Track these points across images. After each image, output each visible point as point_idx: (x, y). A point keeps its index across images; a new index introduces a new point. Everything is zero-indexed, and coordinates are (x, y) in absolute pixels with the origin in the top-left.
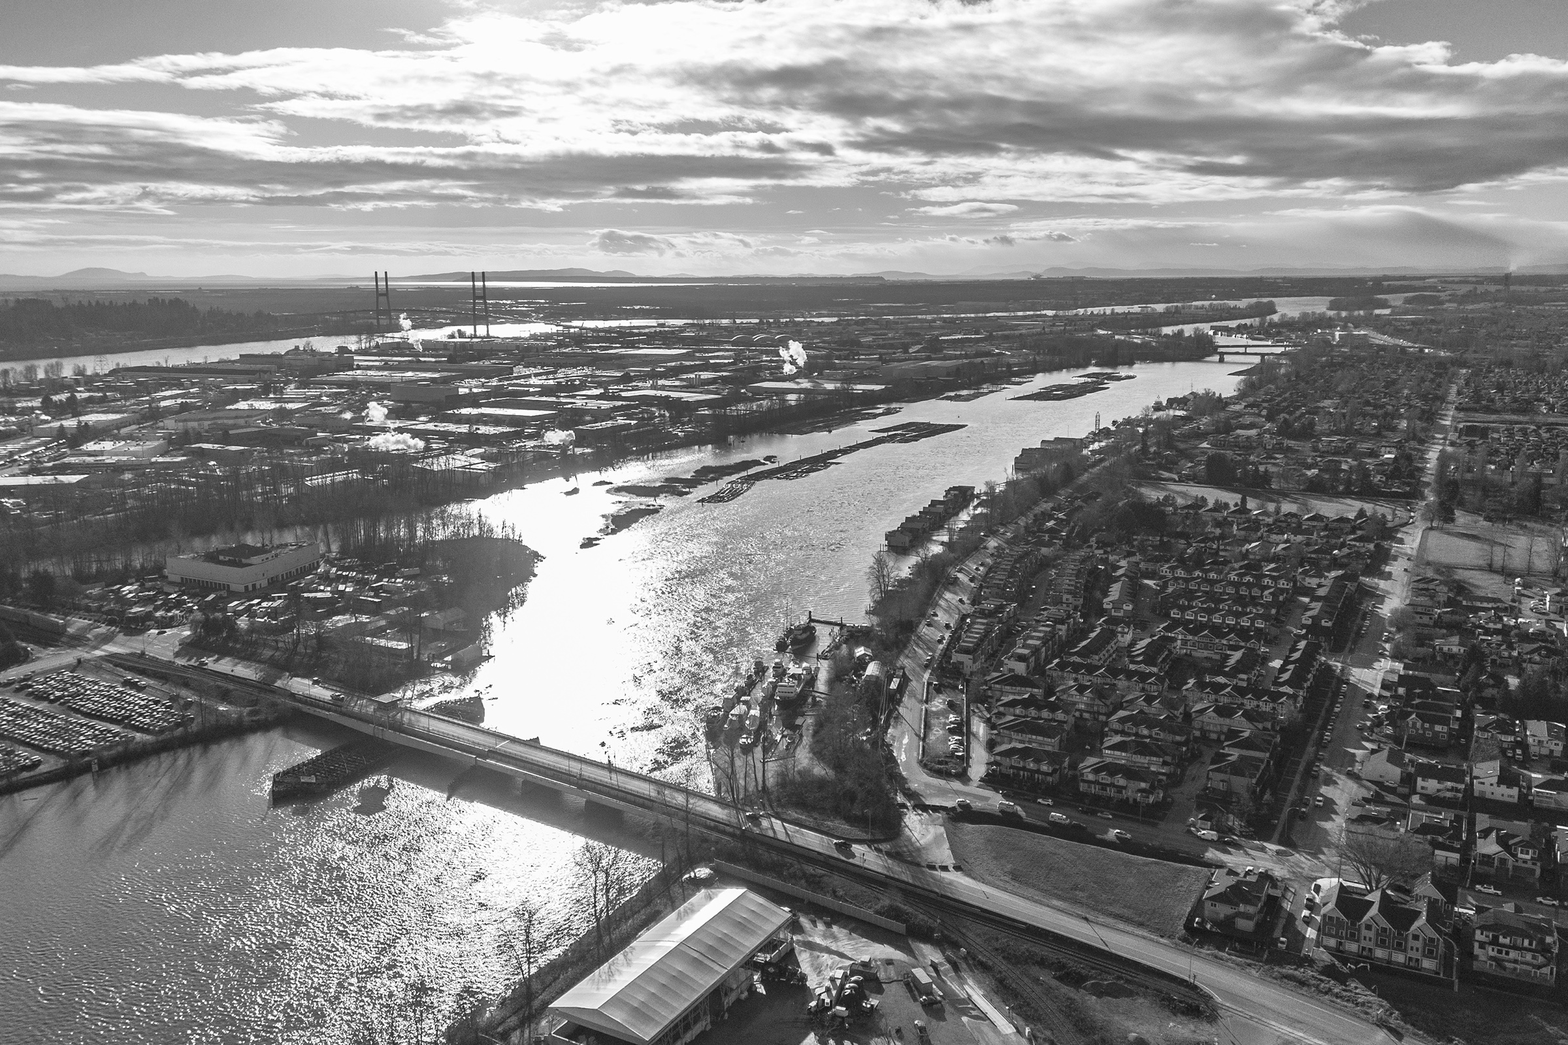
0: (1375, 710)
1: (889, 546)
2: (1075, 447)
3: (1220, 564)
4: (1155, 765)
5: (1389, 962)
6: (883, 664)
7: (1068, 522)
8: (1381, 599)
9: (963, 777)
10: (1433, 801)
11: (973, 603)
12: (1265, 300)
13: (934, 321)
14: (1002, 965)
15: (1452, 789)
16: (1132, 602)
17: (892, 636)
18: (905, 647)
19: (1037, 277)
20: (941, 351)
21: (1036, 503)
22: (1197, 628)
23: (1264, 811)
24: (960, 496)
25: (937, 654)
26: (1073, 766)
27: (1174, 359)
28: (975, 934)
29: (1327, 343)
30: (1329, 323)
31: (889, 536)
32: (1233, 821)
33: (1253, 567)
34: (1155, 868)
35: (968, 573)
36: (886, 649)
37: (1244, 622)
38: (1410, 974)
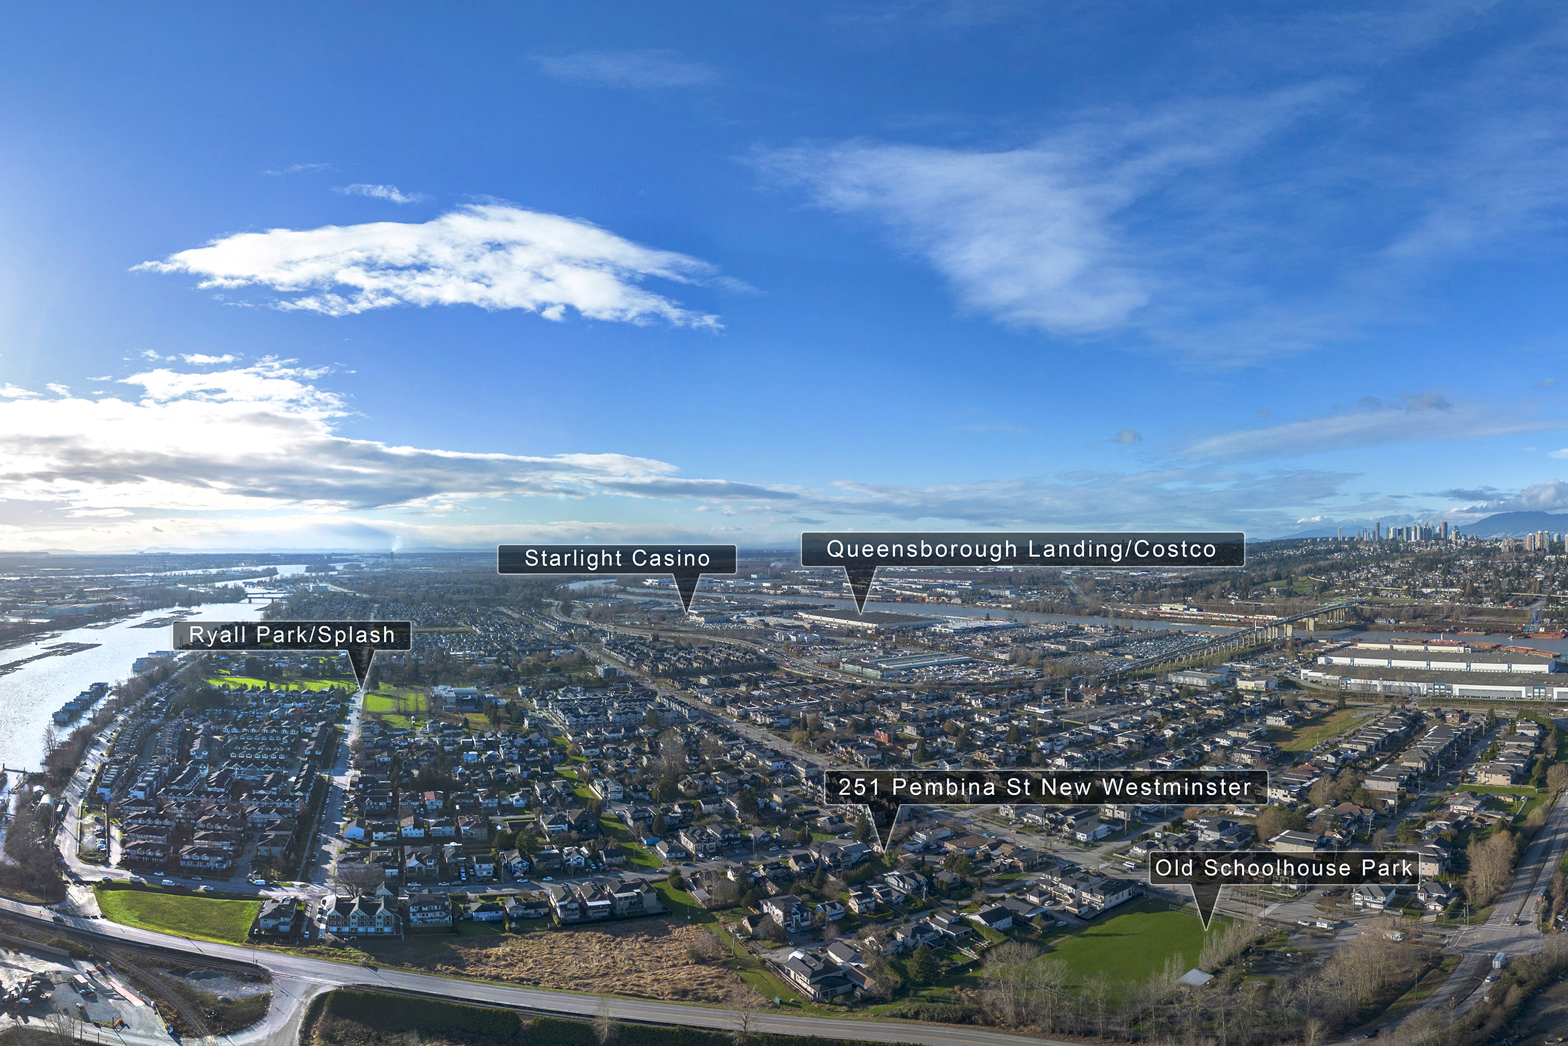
0: (348, 799)
1: (55, 721)
2: (169, 656)
3: (258, 724)
4: (226, 846)
5: (367, 933)
6: (52, 796)
7: (166, 703)
8: (346, 736)
9: (106, 863)
10: (382, 844)
11: (109, 756)
12: (271, 567)
13: (80, 579)
14: (133, 968)
15: (392, 836)
16: (207, 750)
17: (57, 778)
18: (67, 785)
19: (142, 552)
20: (85, 597)
21: (147, 692)
22: (244, 763)
23: (291, 865)
24: (100, 689)
25: (87, 789)
26: (176, 851)
27: (223, 602)
28: (116, 954)
29: (306, 591)
30: (306, 580)
31: (55, 715)
32: (274, 873)
33: (276, 723)
34: (230, 905)
35: (105, 737)
36: (54, 787)
37: (274, 757)
38: (379, 937)
